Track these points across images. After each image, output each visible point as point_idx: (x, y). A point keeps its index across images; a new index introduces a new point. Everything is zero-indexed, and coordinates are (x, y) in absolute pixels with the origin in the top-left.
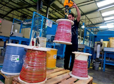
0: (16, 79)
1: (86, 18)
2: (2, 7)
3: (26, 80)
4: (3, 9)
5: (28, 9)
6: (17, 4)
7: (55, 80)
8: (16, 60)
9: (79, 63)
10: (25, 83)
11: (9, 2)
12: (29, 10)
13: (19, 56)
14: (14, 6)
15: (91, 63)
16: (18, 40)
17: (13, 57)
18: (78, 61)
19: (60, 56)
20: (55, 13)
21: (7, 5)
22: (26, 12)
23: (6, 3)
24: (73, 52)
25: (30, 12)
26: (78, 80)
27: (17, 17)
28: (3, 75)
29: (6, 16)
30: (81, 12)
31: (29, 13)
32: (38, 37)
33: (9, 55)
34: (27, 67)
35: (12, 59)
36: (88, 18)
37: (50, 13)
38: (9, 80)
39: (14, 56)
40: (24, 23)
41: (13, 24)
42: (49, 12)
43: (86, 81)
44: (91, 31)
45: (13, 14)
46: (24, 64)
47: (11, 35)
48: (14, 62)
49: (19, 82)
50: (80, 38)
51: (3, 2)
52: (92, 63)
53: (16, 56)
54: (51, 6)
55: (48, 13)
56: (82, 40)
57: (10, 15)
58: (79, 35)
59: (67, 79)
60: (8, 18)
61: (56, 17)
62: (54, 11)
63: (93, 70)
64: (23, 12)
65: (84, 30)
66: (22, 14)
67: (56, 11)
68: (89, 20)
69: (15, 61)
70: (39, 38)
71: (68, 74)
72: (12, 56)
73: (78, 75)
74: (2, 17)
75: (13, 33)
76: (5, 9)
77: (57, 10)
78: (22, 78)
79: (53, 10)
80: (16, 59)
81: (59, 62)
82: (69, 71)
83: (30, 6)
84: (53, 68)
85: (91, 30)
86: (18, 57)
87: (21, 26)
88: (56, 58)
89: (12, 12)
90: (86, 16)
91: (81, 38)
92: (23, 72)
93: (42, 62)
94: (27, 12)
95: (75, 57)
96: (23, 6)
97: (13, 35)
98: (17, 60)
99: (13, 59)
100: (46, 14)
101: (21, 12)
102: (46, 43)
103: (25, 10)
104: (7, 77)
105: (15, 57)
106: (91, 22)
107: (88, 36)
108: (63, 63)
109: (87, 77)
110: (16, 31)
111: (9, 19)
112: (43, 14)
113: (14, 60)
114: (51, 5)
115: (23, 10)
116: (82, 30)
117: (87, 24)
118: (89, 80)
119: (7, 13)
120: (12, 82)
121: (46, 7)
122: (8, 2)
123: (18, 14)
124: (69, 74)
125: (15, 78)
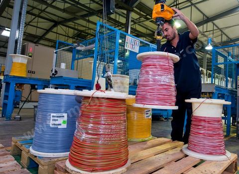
0: (62, 166)
1: (215, 28)
2: (33, 21)
3: (83, 166)
4: (35, 24)
5: (87, 18)
6: (64, 10)
7: (150, 163)
8: (60, 125)
9: (203, 123)
10: (81, 172)
11: (47, 8)
12: (89, 21)
13: (65, 115)
14: (58, 17)
15: (233, 125)
16: (68, 84)
17: (53, 116)
18: (200, 120)
19: (161, 114)
20: (144, 23)
21: (42, 15)
22: (84, 26)
23: (41, 10)
24: (187, 101)
25: (91, 26)
26: (202, 161)
27: (66, 37)
28: (34, 159)
29: (42, 38)
30: (202, 15)
31: (91, 29)
32: (110, 73)
33: (44, 113)
34: (84, 136)
35: (52, 122)
36: (219, 28)
37: (135, 23)
38: (46, 167)
39: (55, 115)
40: (79, 48)
41: (55, 51)
42: (132, 21)
43: (223, 163)
44: (229, 56)
45: (57, 33)
46: (76, 130)
47: (53, 74)
48: (57, 128)
49: (67, 170)
50: (205, 72)
51: (35, 9)
52: (235, 125)
53: (59, 115)
54: (135, 9)
55: (130, 23)
56: (210, 76)
57: (50, 36)
58: (202, 67)
59: (176, 161)
60: (46, 43)
61: (148, 31)
62: (142, 19)
63: (237, 141)
64: (76, 27)
65: (211, 55)
66: (76, 32)
67: (148, 19)
68: (222, 32)
69: (59, 127)
70: (110, 76)
71: (180, 149)
72: (52, 114)
73: (201, 152)
74: (35, 41)
75: (56, 72)
76: (40, 25)
77: (148, 16)
78: (74, 163)
79: (140, 18)
80: (60, 121)
81: (160, 128)
82: (182, 143)
83: (92, 12)
84: (146, 139)
85: (228, 53)
86: (63, 117)
87: (73, 55)
88: (150, 117)
89: (55, 30)
90: (214, 24)
91: (207, 73)
92: (75, 148)
93: (116, 124)
94: (86, 27)
95: (193, 109)
96: (77, 14)
97: (56, 76)
98: (63, 123)
99: (54, 122)
100: (126, 26)
101: (73, 26)
102: (128, 86)
103: (81, 22)
104: (42, 162)
105: (58, 117)
106: (226, 35)
107: (222, 66)
108: (170, 129)
109: (224, 154)
110: (63, 66)
111: (50, 44)
112: (120, 28)
113: (57, 125)
114: (136, 7)
115: (76, 23)
116: (208, 56)
117: (217, 40)
118: (229, 161)
119: (45, 31)
120: (54, 172)
121: (125, 12)
122: (45, 9)
123: (67, 32)
124: (181, 151)
125: (59, 163)
